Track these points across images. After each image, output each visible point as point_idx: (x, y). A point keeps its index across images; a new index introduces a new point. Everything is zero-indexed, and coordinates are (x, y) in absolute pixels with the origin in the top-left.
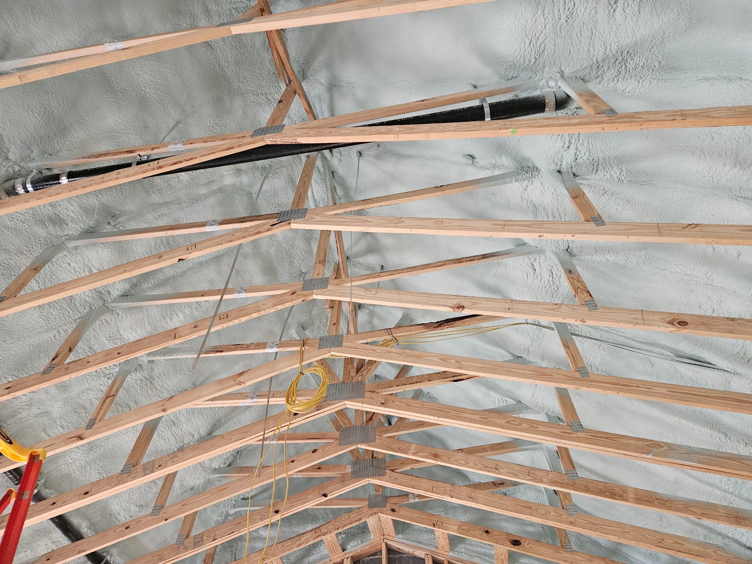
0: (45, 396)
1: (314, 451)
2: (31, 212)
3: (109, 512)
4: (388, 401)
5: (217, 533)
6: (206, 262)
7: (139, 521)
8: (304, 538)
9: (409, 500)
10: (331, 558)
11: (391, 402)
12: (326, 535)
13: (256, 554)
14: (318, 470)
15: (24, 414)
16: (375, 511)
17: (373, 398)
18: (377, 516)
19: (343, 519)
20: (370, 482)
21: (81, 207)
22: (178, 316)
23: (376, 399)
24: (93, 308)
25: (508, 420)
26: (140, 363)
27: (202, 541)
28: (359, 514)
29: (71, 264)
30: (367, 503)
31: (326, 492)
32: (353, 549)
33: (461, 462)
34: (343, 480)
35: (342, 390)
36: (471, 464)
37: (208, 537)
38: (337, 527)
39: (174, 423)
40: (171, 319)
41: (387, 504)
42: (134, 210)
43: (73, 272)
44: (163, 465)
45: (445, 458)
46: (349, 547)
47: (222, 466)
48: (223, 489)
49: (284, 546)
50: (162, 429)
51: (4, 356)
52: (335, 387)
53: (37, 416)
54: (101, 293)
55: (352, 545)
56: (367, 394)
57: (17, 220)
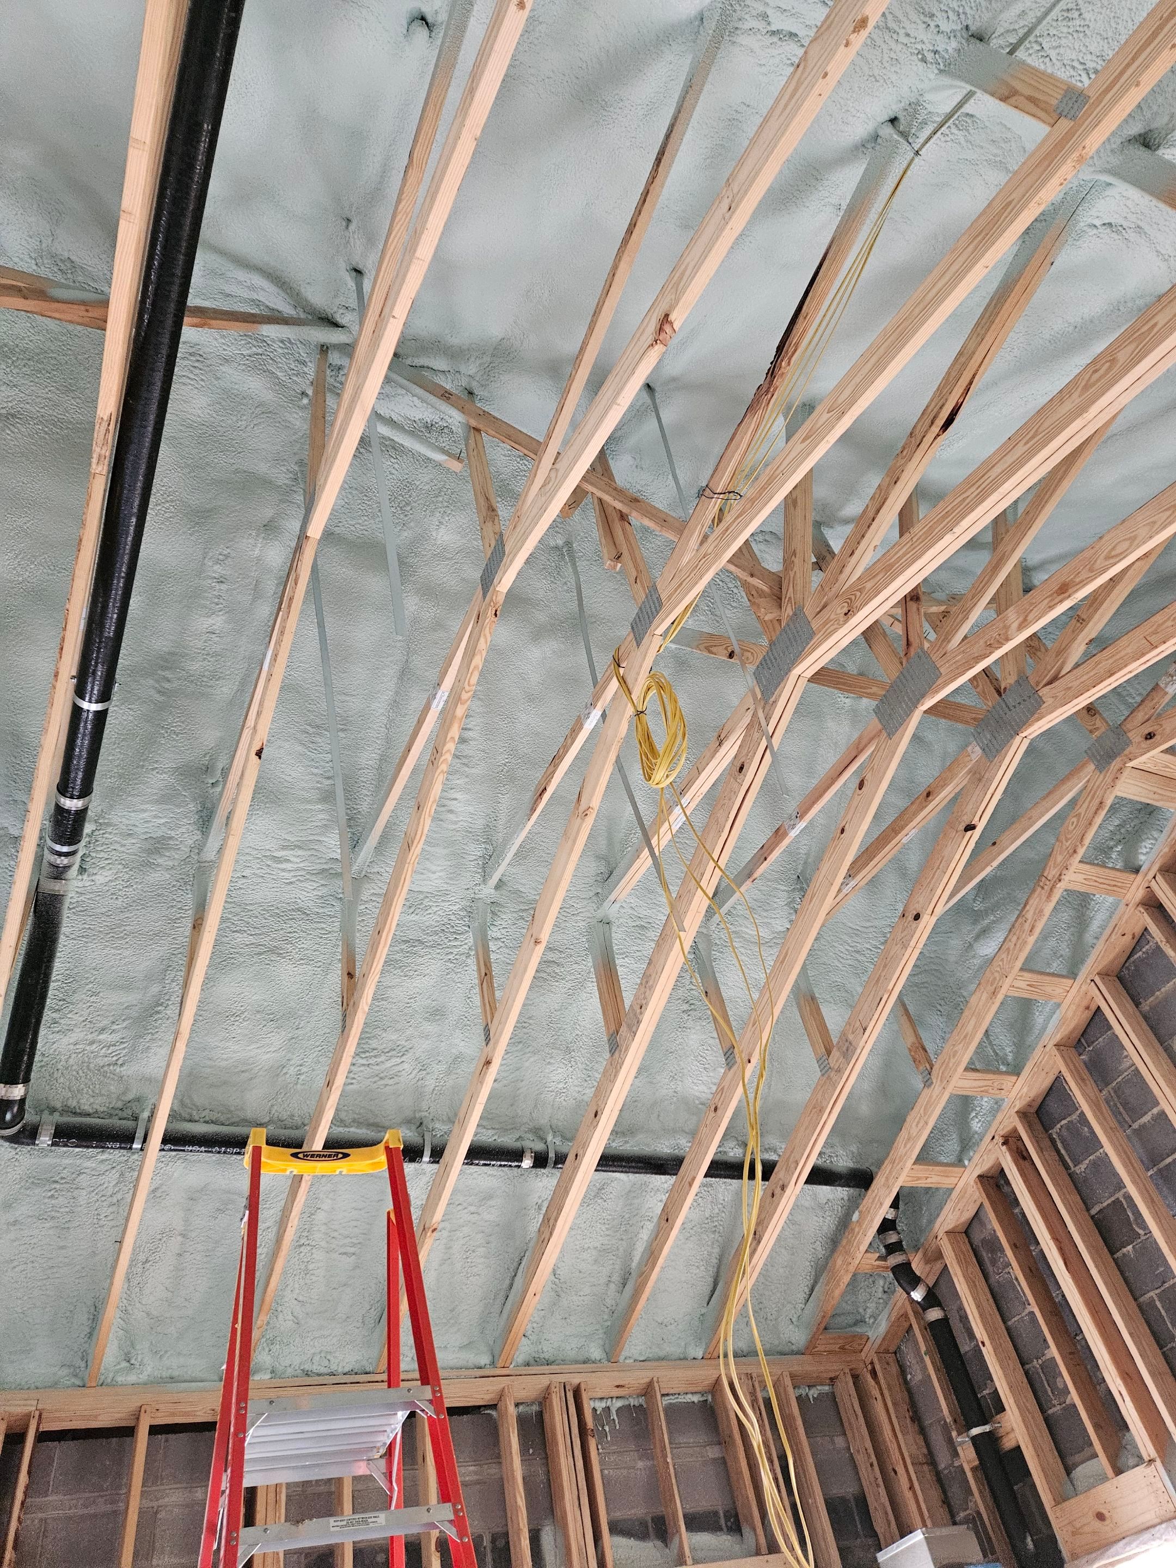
0: (427, 1042)
1: (861, 786)
2: (120, 867)
3: (697, 1102)
4: (853, 597)
5: (861, 1017)
6: (397, 693)
7: (723, 1089)
8: (1031, 912)
9: (1166, 693)
10: (1124, 901)
11: (858, 594)
12: (1063, 877)
13: (978, 994)
14: (930, 798)
15: (430, 1083)
16: (1117, 767)
17: (828, 621)
18: (1126, 772)
19: (1071, 828)
20: (1031, 737)
21: (157, 802)
22: (456, 799)
23: (833, 615)
24: (341, 896)
25: (1083, 384)
26: (489, 901)
27: (850, 1043)
28: (1093, 797)
29: (244, 874)
30: (1091, 767)
31: (965, 821)
32: (1152, 856)
33: (1118, 550)
34: (979, 778)
35: (775, 659)
36: (1143, 532)
37: (853, 1033)
38: (1071, 851)
39: (643, 927)
40: (451, 811)
41: (1130, 735)
42: (219, 734)
43: (260, 880)
44: (644, 1002)
45: (1084, 575)
46: (1142, 857)
48: (785, 957)
49: (1008, 949)
50: (635, 948)
51: (317, 1044)
52: (765, 665)
53: (449, 1072)
54: (324, 870)
55: (1144, 851)
56: (816, 624)
57: (120, 890)
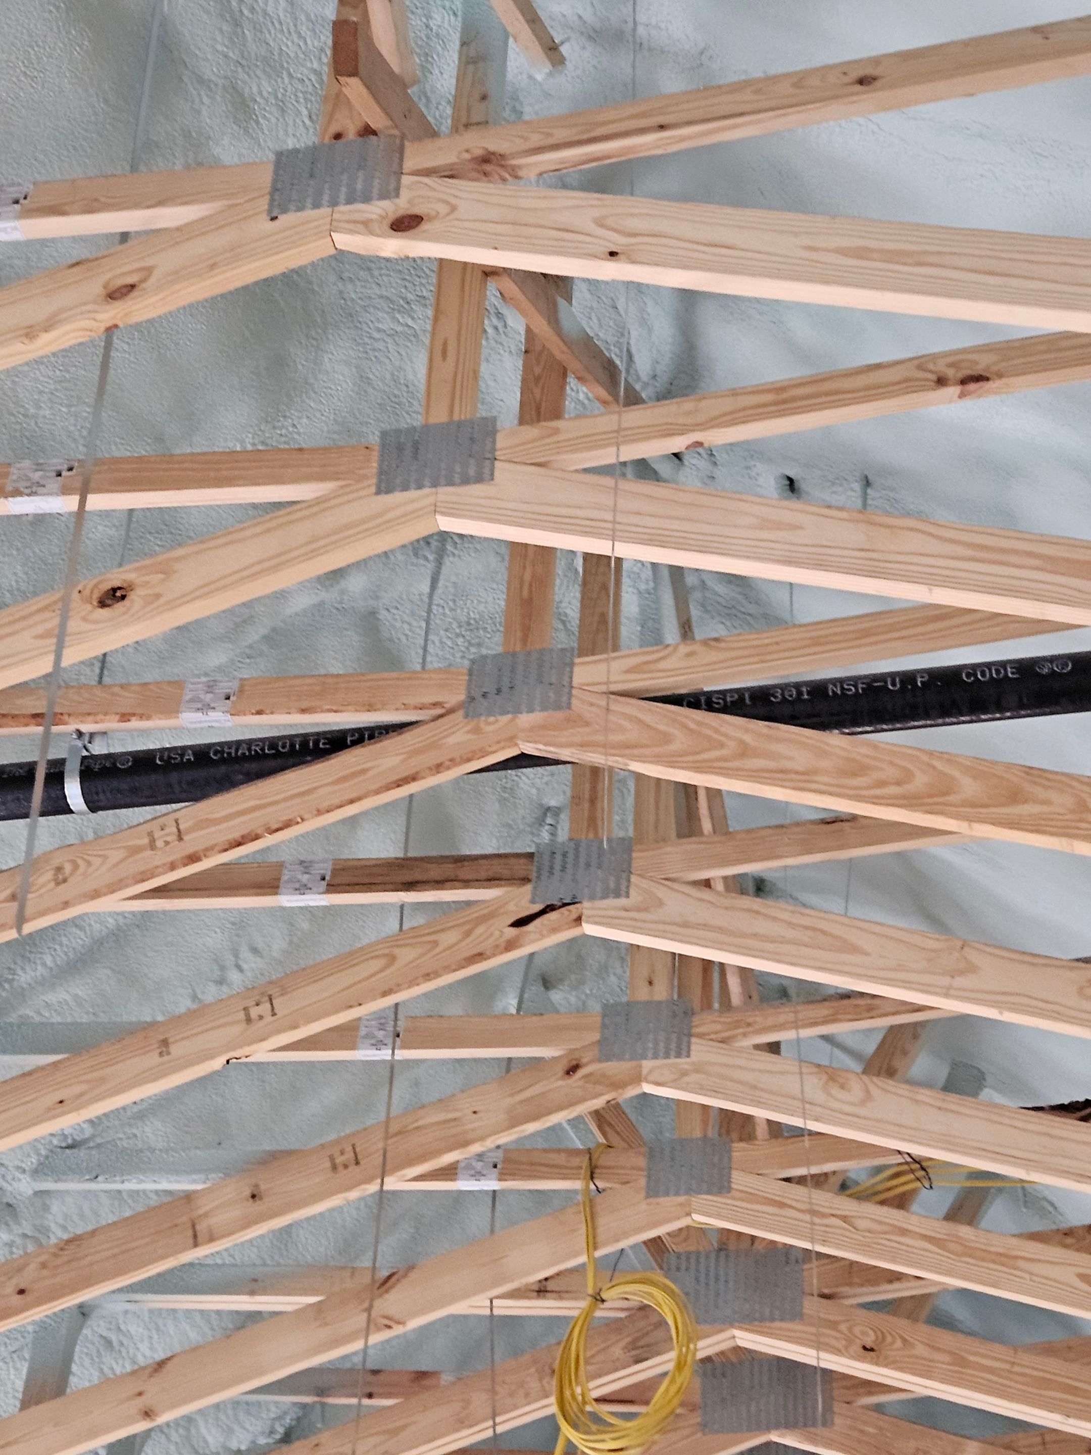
4: (889, 1339)
11: (899, 1343)
17: (833, 1325)
23: (843, 1327)
35: (717, 1279)
39: (108, 1343)
47: (262, 1441)
52: (693, 1266)
56: (812, 1305)
